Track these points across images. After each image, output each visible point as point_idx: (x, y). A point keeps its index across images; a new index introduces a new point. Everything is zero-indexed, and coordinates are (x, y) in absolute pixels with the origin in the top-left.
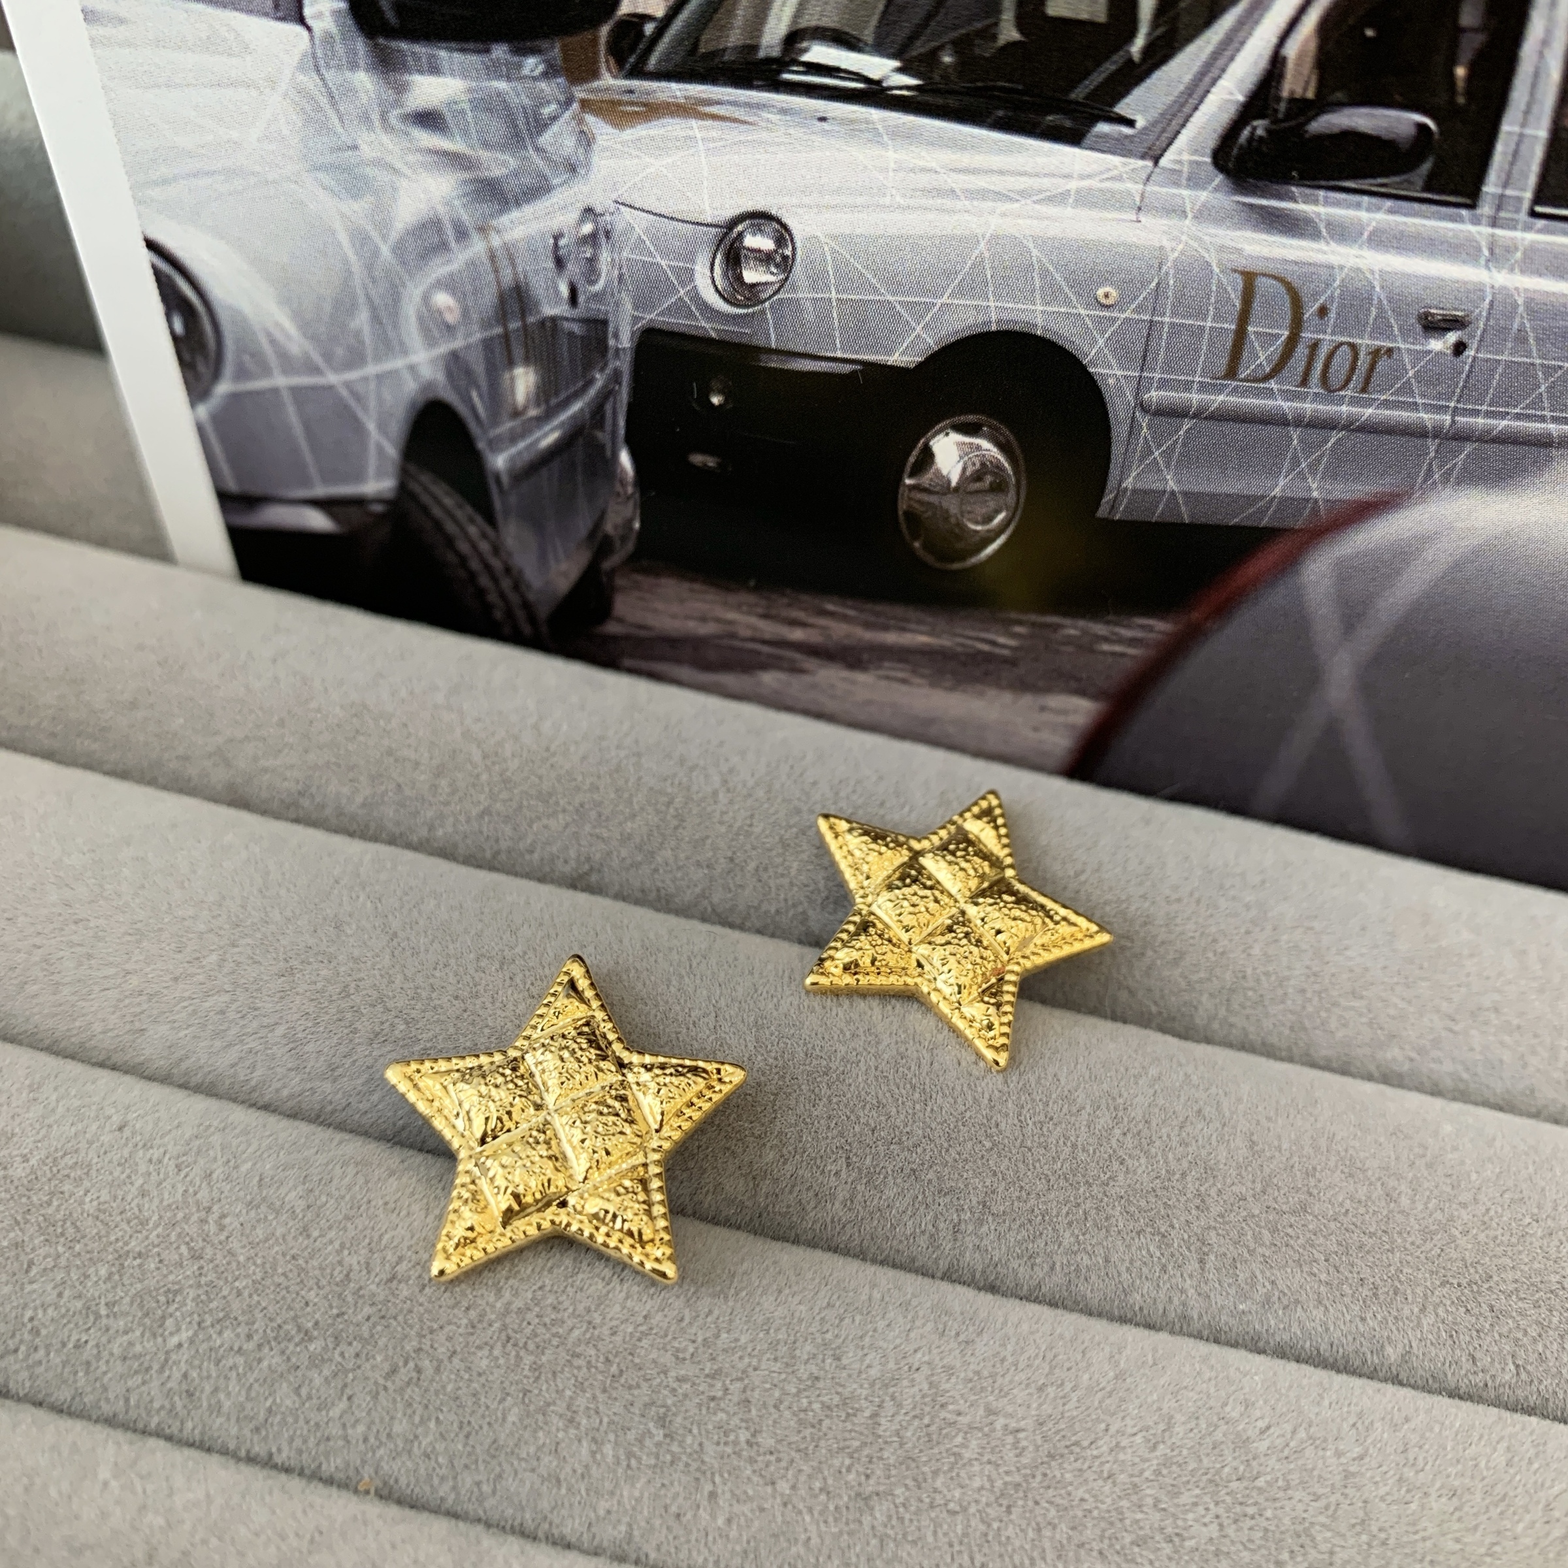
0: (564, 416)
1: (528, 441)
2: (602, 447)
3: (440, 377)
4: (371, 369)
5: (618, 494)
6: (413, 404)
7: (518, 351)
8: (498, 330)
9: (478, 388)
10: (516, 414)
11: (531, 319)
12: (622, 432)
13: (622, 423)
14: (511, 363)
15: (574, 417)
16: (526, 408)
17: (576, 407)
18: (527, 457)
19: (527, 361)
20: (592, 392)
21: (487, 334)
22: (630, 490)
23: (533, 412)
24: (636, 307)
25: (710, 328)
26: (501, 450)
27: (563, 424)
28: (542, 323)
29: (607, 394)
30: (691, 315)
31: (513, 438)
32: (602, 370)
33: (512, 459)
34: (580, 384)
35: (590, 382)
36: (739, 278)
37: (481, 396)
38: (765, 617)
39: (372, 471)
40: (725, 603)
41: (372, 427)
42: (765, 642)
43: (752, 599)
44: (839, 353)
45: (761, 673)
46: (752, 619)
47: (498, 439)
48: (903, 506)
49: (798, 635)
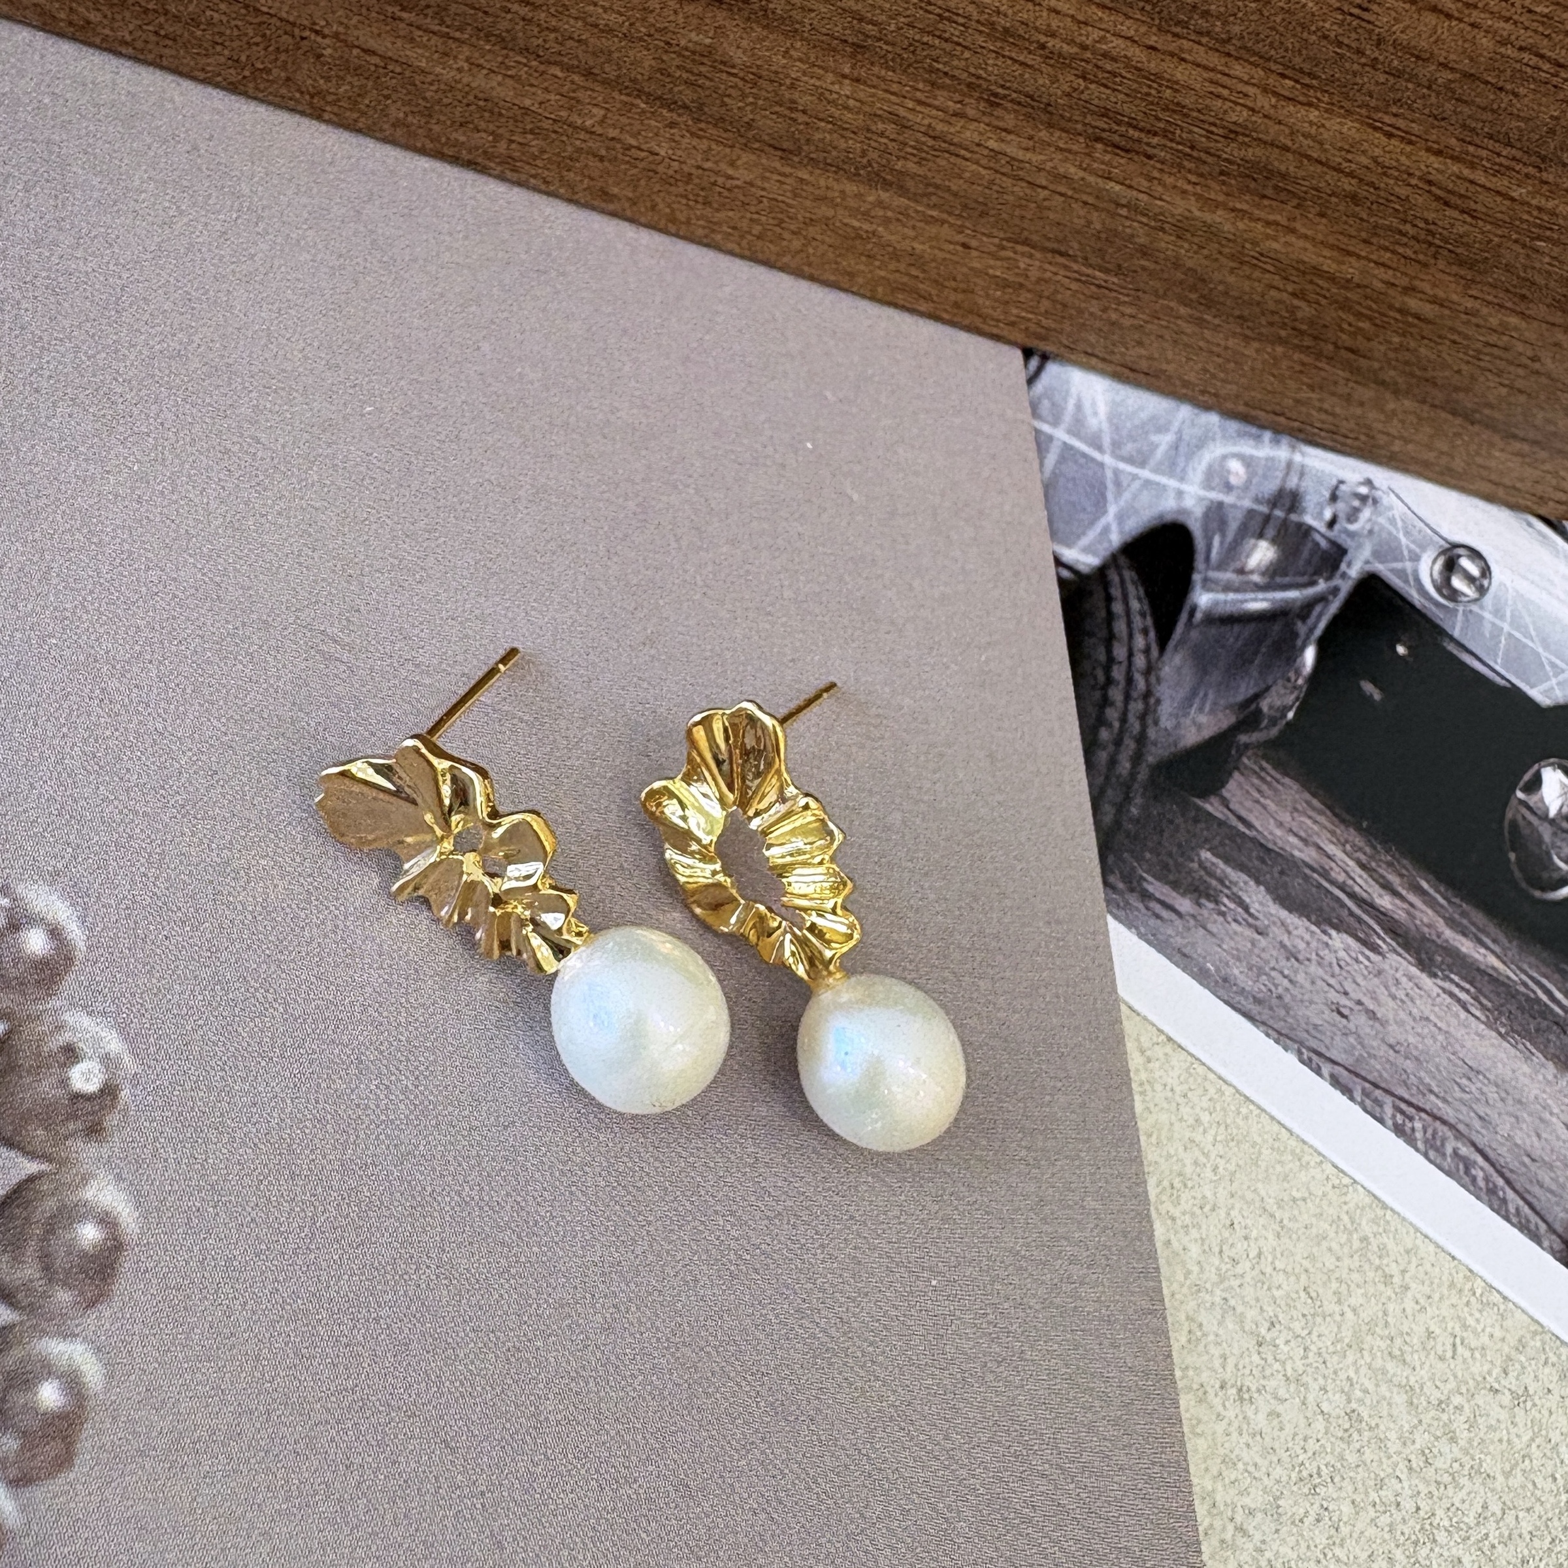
0: (1280, 595)
1: (1239, 596)
2: (1295, 635)
3: (1198, 511)
4: (1145, 474)
5: (1289, 680)
6: (1161, 516)
7: (1271, 532)
8: (1264, 509)
9: (1223, 535)
10: (1241, 571)
11: (1294, 517)
12: (1318, 632)
13: (1322, 625)
14: (1261, 536)
15: (1286, 601)
16: (1252, 572)
17: (1292, 594)
18: (1229, 609)
19: (1274, 541)
20: (1310, 591)
21: (1255, 507)
22: (1300, 682)
23: (1256, 578)
24: (1373, 555)
25: (1415, 597)
26: (1211, 591)
27: (1275, 600)
28: (1299, 525)
29: (1322, 599)
30: (1407, 582)
31: (1227, 588)
32: (1327, 579)
33: (1214, 603)
34: (1305, 579)
35: (1313, 583)
36: (1448, 579)
37: (1222, 543)
38: (1363, 866)
39: (1085, 541)
40: (1333, 833)
41: (1112, 510)
42: (1352, 896)
43: (1359, 841)
44: (1498, 668)
45: (1333, 933)
46: (1351, 863)
47: (1216, 582)
48: (1509, 815)
49: (1385, 901)
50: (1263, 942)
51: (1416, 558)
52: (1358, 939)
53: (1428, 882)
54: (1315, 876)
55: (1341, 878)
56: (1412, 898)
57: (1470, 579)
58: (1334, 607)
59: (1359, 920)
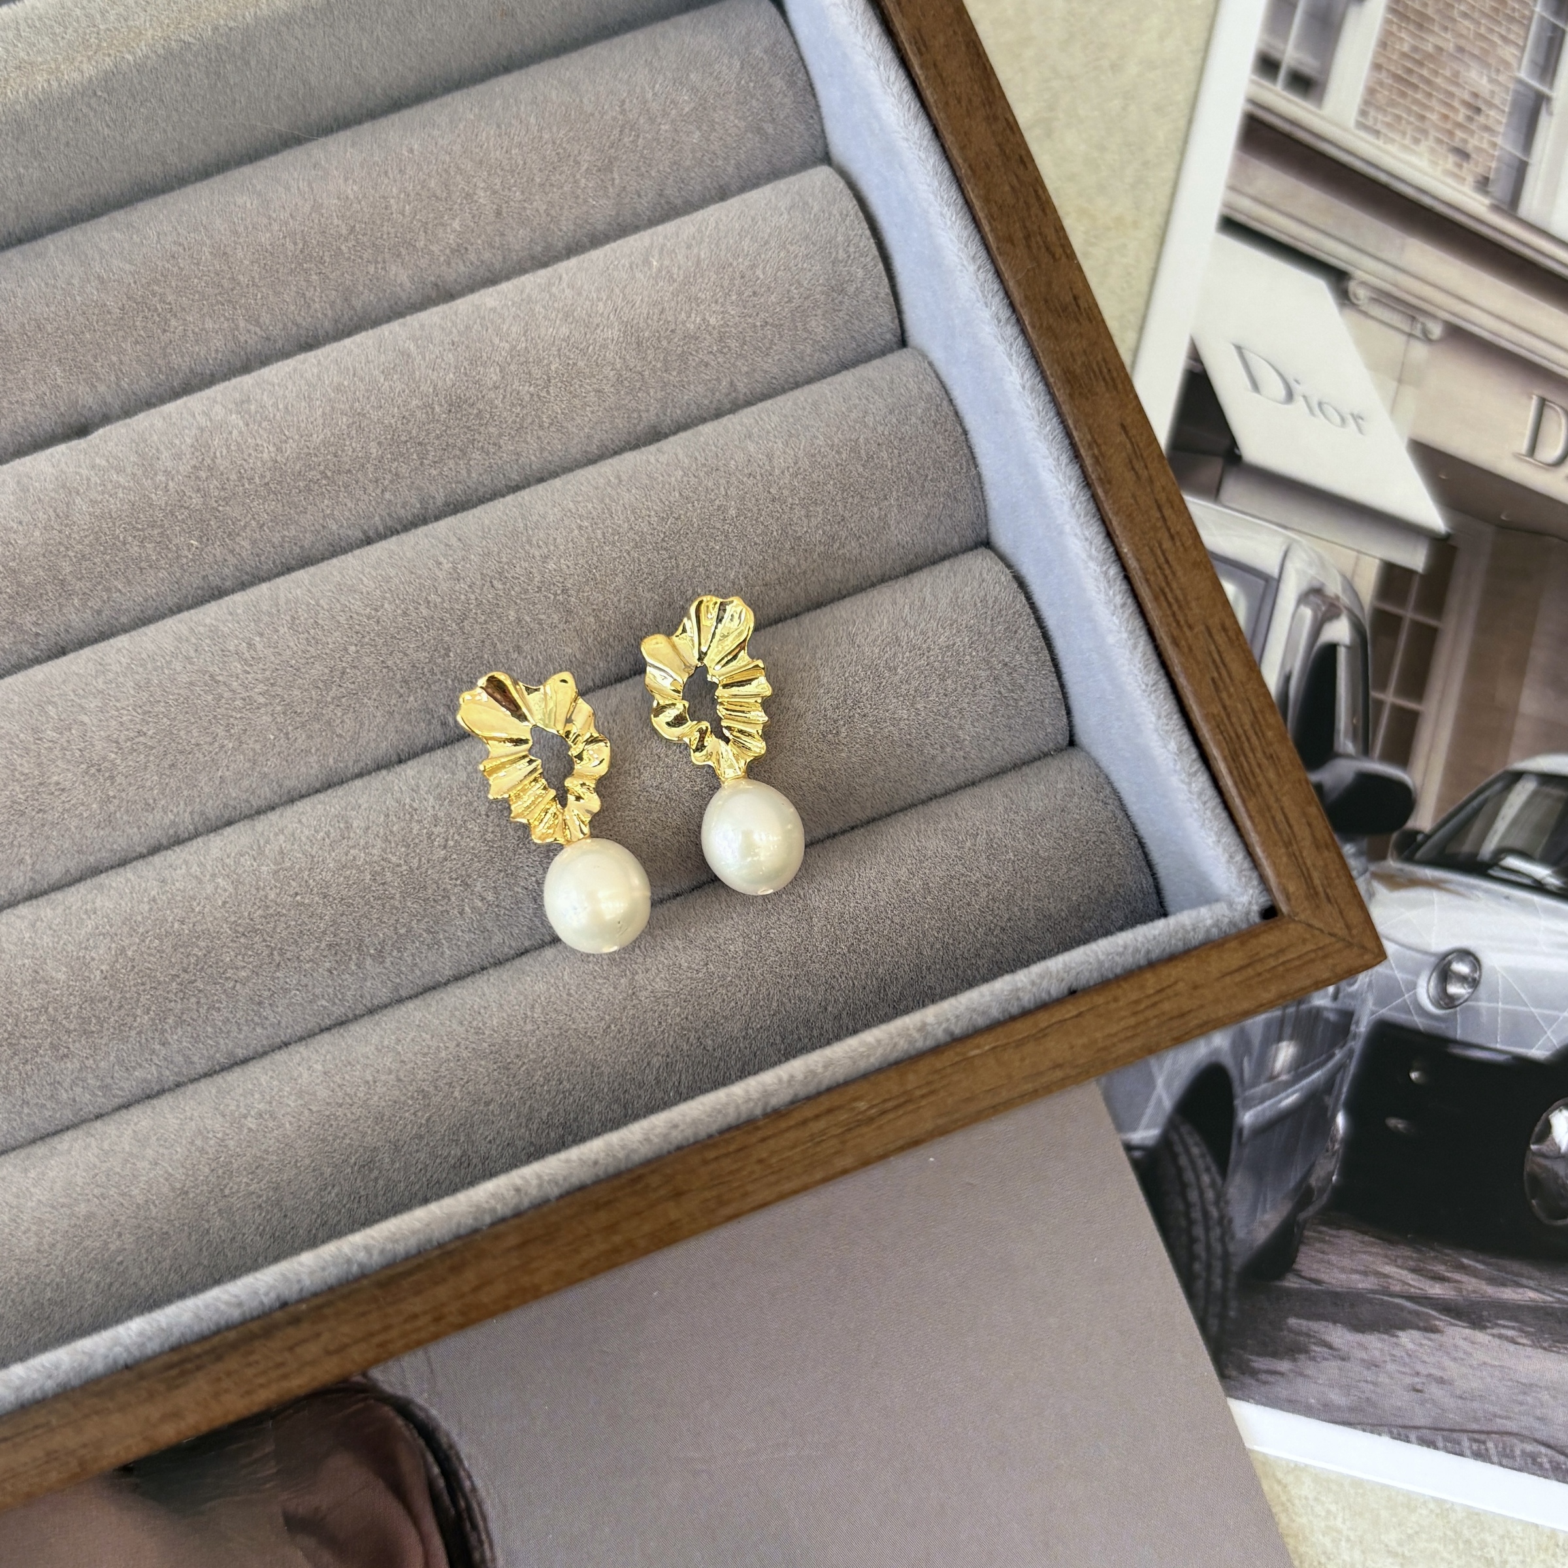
0: (1307, 1081)
1: (1272, 1101)
2: (1325, 1109)
3: (1226, 1045)
5: (1328, 1150)
7: (1288, 1030)
8: (1277, 1014)
9: (1250, 1055)
10: (1272, 1078)
11: (1304, 1007)
12: (1343, 1097)
13: (1345, 1089)
14: (1280, 1039)
15: (1313, 1083)
16: (1279, 1075)
17: (1316, 1075)
18: (1268, 1115)
19: (1291, 1038)
20: (1330, 1065)
22: (1337, 1146)
23: (1284, 1078)
24: (1375, 1004)
25: (1419, 1022)
26: (1250, 1108)
27: (1301, 1089)
28: (1310, 1011)
29: (1341, 1067)
30: (1409, 1012)
31: (1264, 1098)
32: (1342, 1047)
33: (1257, 1116)
34: (1324, 1057)
35: (1332, 1056)
36: (1445, 990)
37: (1251, 1062)
38: (1413, 1270)
39: (1145, 1120)
40: (1386, 1256)
41: (1160, 1081)
42: (1410, 1298)
43: (1407, 1252)
44: (1499, 1046)
45: (1400, 1333)
46: (1404, 1272)
47: (1252, 1098)
48: (1527, 1168)
49: (1437, 1290)
50: (1347, 1365)
51: (1413, 986)
52: (1419, 1328)
53: (1468, 1257)
54: (1378, 1296)
55: (1397, 1288)
56: (1457, 1276)
57: (1463, 979)
58: (1352, 1068)
59: (1417, 1314)
